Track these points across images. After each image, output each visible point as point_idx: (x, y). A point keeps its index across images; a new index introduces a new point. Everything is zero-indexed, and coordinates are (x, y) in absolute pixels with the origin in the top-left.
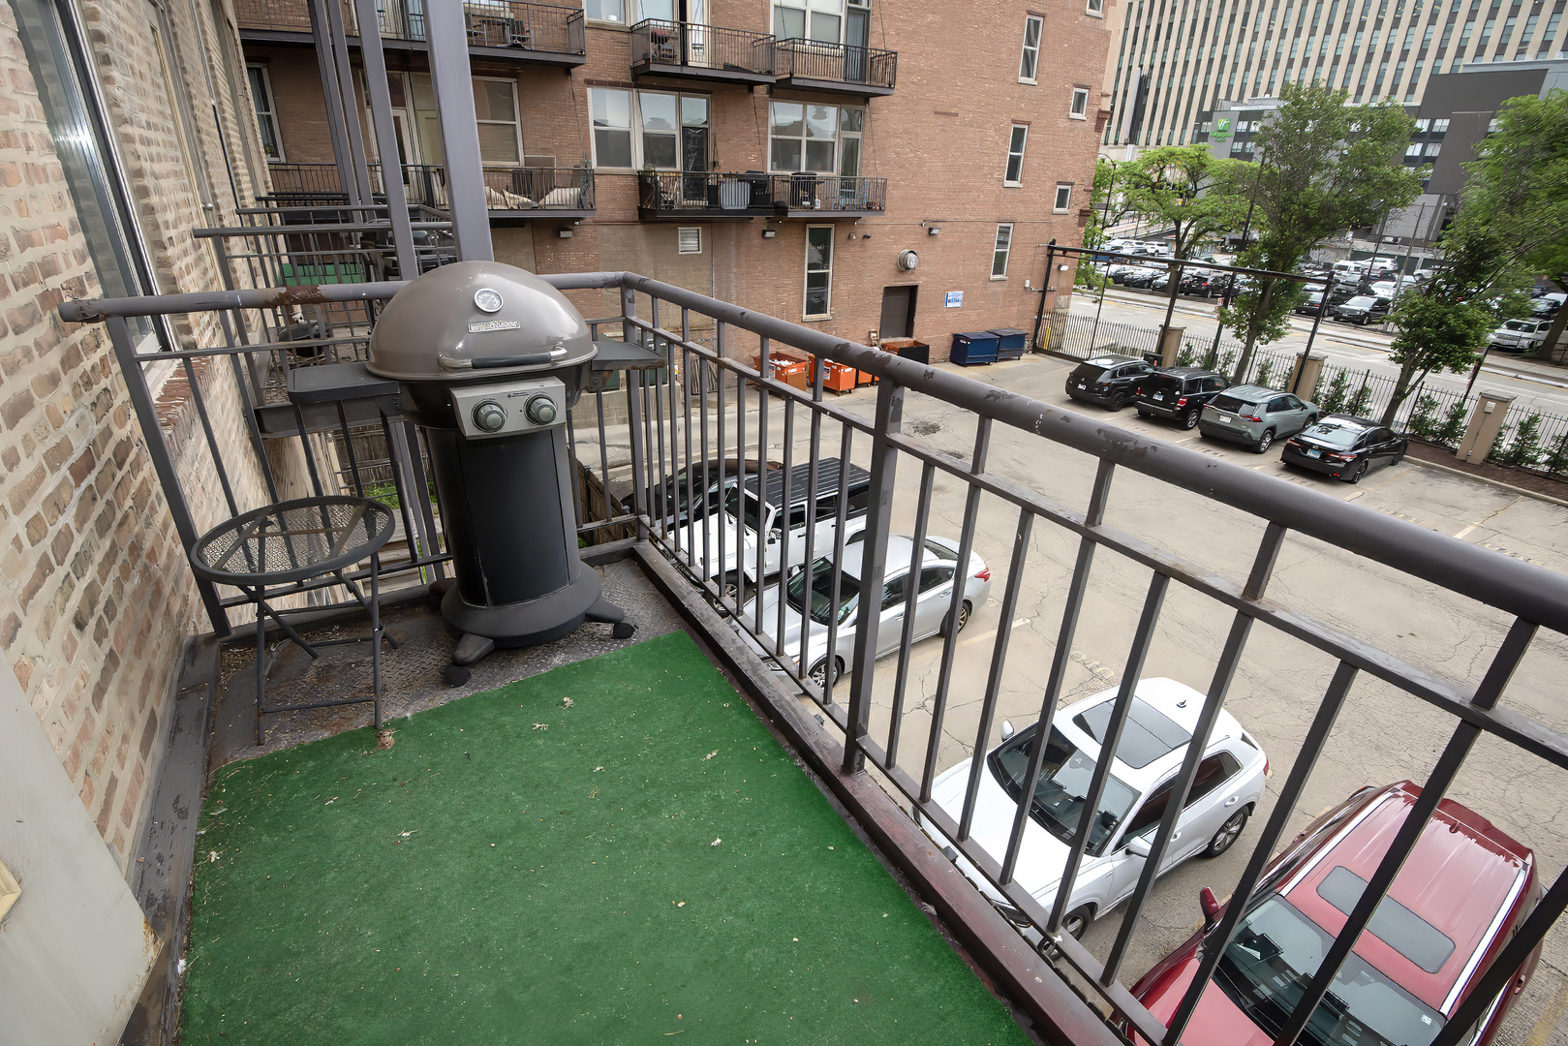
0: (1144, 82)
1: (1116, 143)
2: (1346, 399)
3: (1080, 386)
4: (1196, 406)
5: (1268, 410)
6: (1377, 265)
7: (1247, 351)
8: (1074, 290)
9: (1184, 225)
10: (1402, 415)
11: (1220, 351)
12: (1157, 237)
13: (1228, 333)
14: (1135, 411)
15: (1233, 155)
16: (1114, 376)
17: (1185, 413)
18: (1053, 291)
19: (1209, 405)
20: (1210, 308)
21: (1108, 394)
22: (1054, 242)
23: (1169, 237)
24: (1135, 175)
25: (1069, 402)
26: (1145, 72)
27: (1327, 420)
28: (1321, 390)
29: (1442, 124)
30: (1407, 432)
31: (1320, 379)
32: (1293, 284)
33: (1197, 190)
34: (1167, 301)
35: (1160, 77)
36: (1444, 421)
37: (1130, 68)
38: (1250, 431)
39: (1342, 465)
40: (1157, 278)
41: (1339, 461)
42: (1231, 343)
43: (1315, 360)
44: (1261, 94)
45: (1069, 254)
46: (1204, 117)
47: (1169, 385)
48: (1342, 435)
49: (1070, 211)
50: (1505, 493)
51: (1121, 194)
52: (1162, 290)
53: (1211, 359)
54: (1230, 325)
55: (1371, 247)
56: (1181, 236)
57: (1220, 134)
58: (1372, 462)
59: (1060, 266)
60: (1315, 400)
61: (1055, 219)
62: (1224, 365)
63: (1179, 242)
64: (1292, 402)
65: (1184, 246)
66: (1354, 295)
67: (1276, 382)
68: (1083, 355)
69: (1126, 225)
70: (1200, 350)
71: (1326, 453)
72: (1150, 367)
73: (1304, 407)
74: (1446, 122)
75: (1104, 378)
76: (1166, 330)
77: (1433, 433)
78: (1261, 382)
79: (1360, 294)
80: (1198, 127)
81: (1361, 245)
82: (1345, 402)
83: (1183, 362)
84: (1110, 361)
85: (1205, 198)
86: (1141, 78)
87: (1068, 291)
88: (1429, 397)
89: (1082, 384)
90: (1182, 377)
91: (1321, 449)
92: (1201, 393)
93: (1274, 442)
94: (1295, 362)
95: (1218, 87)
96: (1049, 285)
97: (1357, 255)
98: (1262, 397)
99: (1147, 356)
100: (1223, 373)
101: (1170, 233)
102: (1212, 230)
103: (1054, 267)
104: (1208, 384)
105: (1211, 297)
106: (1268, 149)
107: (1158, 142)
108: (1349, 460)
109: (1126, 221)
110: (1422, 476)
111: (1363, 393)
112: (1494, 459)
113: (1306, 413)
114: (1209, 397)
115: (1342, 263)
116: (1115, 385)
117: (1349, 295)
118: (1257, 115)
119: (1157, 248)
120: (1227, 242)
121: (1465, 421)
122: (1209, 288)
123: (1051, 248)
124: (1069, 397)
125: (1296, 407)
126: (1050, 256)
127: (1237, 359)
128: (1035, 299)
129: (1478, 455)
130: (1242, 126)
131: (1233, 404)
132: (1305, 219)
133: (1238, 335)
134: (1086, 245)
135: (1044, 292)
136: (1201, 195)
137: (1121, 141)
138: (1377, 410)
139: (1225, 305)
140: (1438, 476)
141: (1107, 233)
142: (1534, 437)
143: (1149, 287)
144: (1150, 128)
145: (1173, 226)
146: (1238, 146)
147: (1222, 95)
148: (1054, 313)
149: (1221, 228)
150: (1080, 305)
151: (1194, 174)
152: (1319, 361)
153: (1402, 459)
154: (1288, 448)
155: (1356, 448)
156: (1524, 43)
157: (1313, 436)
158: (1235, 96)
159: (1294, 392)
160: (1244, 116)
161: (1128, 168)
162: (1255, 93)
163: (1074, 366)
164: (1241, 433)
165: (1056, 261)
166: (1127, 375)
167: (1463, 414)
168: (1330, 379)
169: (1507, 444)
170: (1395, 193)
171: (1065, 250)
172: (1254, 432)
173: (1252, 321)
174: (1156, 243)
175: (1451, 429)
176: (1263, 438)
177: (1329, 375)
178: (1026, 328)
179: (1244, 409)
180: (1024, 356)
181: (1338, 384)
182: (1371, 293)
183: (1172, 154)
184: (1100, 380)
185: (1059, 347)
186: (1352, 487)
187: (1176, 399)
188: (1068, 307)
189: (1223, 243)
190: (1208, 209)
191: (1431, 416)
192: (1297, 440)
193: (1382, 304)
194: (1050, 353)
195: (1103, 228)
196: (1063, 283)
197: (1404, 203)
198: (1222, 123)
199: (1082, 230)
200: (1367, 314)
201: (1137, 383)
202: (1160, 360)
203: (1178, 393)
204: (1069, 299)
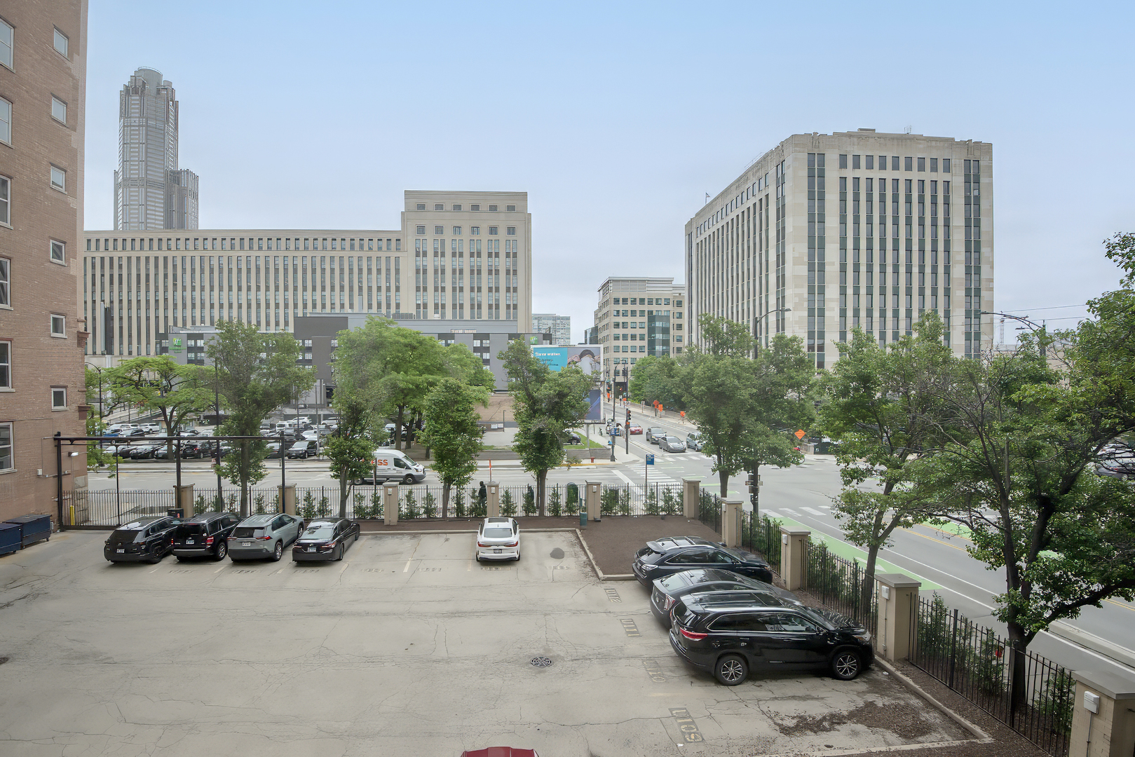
0: (108, 313)
1: (94, 353)
2: (316, 507)
3: (119, 551)
4: (222, 540)
5: (274, 529)
6: (301, 421)
7: (244, 491)
8: (89, 470)
9: (168, 411)
10: (350, 508)
11: (225, 495)
12: (149, 419)
13: (226, 482)
14: (173, 558)
15: (190, 361)
16: (147, 534)
17: (215, 548)
18: (69, 474)
19: (231, 538)
20: (208, 465)
21: (146, 550)
22: (59, 434)
23: (159, 419)
24: (119, 377)
25: (111, 566)
26: (107, 305)
27: (312, 525)
28: (300, 505)
29: (309, 343)
30: (356, 517)
31: (297, 499)
32: (260, 442)
33: (171, 386)
34: (174, 465)
35: (121, 309)
36: (371, 505)
37: (94, 302)
38: (266, 547)
39: (331, 551)
40: (157, 450)
41: (328, 549)
42: (231, 488)
43: (290, 488)
44: (198, 324)
45: (75, 442)
46: (161, 337)
47: (196, 530)
48: (322, 532)
49: (70, 408)
50: (414, 536)
51: (111, 392)
52: (165, 458)
53: (219, 503)
54: (226, 477)
55: (294, 412)
56: (168, 417)
57: (177, 348)
58: (346, 543)
59: (70, 454)
60: (298, 514)
61: (56, 416)
62: (231, 505)
63: (168, 424)
64: (286, 519)
65: (173, 425)
66: (295, 442)
67: (270, 509)
68: (114, 522)
69: (119, 413)
70: (210, 497)
71: (318, 546)
72: (175, 520)
73: (294, 520)
74: (310, 342)
75: (139, 539)
76: (179, 489)
77: (368, 514)
78: (260, 510)
79: (298, 440)
80: (159, 342)
81: (289, 411)
82: (316, 510)
83: (200, 510)
84: (137, 524)
85: (180, 391)
86: (106, 309)
87: (84, 473)
88: (359, 494)
89: (120, 548)
90: (205, 522)
91: (315, 545)
92: (222, 530)
93: (283, 550)
94: (278, 492)
95: (166, 318)
96: (63, 470)
97: (287, 417)
98: (266, 521)
99: (170, 513)
100: (231, 511)
101: (159, 416)
102: (191, 412)
103: (64, 454)
104: (225, 522)
105: (204, 457)
106: (217, 359)
107: (130, 353)
108: (333, 546)
109: (119, 410)
110: (373, 542)
111: (324, 501)
112: (402, 519)
113: (297, 524)
114: (230, 531)
115: (280, 422)
116: (151, 542)
117: (292, 442)
118: (201, 336)
119: (151, 427)
120: (202, 419)
121: (381, 502)
122: (199, 451)
123: (58, 439)
124: (110, 563)
125: (290, 521)
126: (58, 447)
127: (239, 498)
128: (52, 483)
129: (394, 520)
130: (191, 343)
131: (249, 532)
132: (256, 401)
133: (234, 482)
134: (89, 433)
135: (59, 476)
136: (175, 388)
137: (99, 352)
138: (335, 509)
139: (218, 463)
140: (381, 538)
141: (105, 421)
142: (414, 501)
143: (153, 457)
144: (121, 343)
145: (159, 411)
146: (192, 355)
147: (171, 323)
148: (73, 493)
149: (196, 410)
150: (98, 481)
151: (165, 375)
152: (292, 488)
153: (360, 535)
154: (295, 551)
155: (334, 538)
156: (333, 304)
157: (306, 538)
158: (180, 324)
159: (284, 512)
160: (190, 336)
161: (111, 372)
162: (194, 323)
163: (108, 535)
164: (261, 550)
165: (65, 450)
166: (159, 531)
167: (379, 498)
168: (303, 498)
169: (404, 510)
170: (302, 382)
171: (72, 440)
172: (269, 547)
173: (241, 471)
174: (148, 424)
175: (376, 510)
176: (276, 549)
177: (301, 495)
178: (49, 510)
179: (257, 533)
180: (53, 536)
181: (308, 498)
182: (303, 439)
183: (146, 362)
184: (135, 542)
185: (87, 520)
186: (340, 563)
187: (205, 539)
188: (86, 485)
189: (199, 420)
190: (184, 398)
191: (364, 504)
192: (299, 544)
193: (312, 445)
194: (78, 527)
195: (101, 417)
196: (76, 467)
197: (309, 387)
198: (176, 341)
199: (84, 422)
200: (306, 451)
201: (170, 534)
202: (182, 513)
203: (205, 535)
204: (86, 479)
